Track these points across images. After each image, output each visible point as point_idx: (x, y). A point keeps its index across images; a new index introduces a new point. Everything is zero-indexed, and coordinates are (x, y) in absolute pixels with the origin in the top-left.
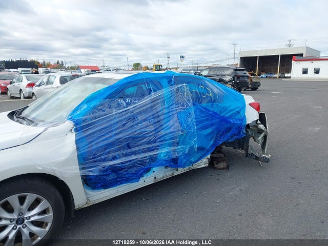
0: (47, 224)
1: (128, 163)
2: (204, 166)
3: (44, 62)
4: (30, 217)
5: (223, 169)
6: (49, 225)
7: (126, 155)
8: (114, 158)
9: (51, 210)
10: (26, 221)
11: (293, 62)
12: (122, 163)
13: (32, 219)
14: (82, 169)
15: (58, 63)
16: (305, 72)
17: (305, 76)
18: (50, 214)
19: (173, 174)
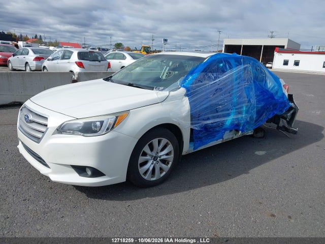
0: (168, 163)
1: (215, 124)
2: (250, 134)
3: (21, 35)
4: (161, 156)
5: (260, 138)
6: (170, 163)
7: (214, 118)
8: (208, 119)
9: (173, 152)
10: (159, 159)
11: (275, 53)
12: (212, 123)
13: (162, 158)
14: (192, 124)
15: (36, 37)
16: (286, 63)
17: (286, 67)
18: (172, 155)
19: (233, 137)
